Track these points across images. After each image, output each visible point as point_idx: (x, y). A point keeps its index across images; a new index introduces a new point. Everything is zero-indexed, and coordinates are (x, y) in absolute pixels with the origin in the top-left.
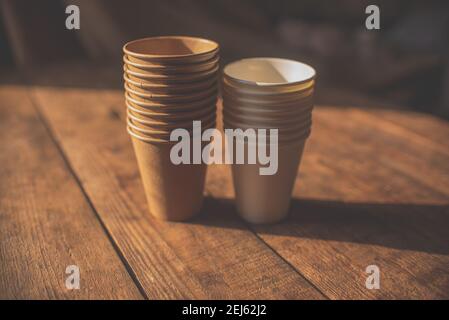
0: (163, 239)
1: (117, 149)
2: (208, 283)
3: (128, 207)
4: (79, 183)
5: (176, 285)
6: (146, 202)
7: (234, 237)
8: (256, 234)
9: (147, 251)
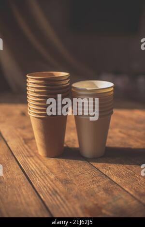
0: (45, 165)
1: (24, 128)
2: (66, 183)
3: (28, 152)
4: (6, 142)
5: (50, 184)
6: (37, 149)
7: (79, 163)
8: (89, 162)
9: (37, 170)
